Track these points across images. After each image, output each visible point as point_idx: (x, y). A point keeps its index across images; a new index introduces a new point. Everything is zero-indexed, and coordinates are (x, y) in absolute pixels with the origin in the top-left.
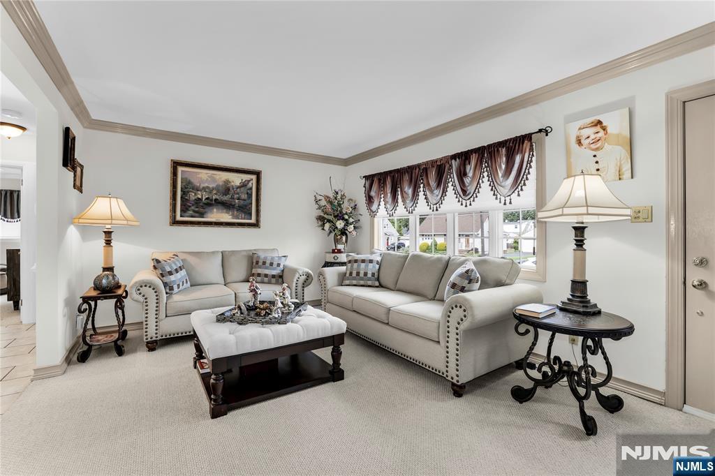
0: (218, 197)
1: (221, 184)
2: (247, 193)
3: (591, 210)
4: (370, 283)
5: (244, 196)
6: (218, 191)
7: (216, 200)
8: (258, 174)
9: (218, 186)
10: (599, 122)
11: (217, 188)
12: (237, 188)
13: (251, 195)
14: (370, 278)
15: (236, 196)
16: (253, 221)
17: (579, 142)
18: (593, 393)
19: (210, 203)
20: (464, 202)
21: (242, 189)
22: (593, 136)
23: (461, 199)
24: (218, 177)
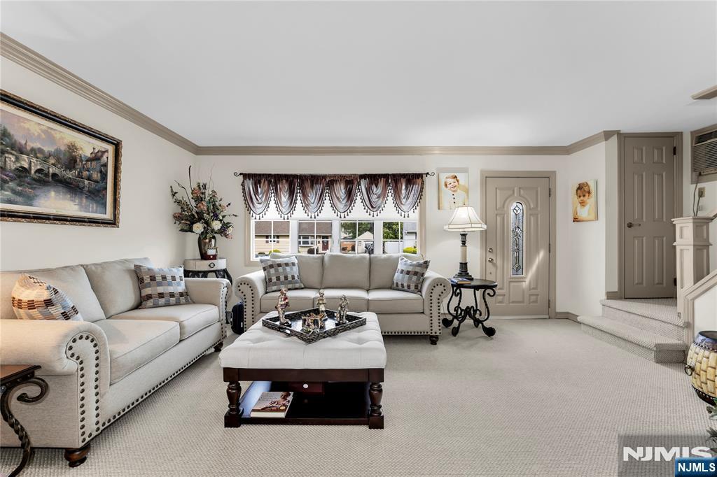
0: (57, 171)
1: (63, 148)
2: (101, 172)
3: (473, 225)
4: (297, 285)
5: (96, 176)
6: (58, 160)
7: (54, 175)
8: (117, 145)
9: (58, 151)
10: (456, 177)
11: (56, 155)
12: (87, 161)
13: (106, 175)
14: (290, 281)
15: (85, 174)
16: (108, 216)
17: (446, 185)
18: (480, 325)
19: (45, 180)
20: (372, 213)
21: (94, 163)
22: (452, 184)
23: (369, 210)
24: (58, 136)
